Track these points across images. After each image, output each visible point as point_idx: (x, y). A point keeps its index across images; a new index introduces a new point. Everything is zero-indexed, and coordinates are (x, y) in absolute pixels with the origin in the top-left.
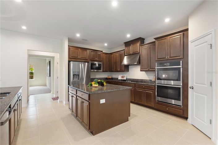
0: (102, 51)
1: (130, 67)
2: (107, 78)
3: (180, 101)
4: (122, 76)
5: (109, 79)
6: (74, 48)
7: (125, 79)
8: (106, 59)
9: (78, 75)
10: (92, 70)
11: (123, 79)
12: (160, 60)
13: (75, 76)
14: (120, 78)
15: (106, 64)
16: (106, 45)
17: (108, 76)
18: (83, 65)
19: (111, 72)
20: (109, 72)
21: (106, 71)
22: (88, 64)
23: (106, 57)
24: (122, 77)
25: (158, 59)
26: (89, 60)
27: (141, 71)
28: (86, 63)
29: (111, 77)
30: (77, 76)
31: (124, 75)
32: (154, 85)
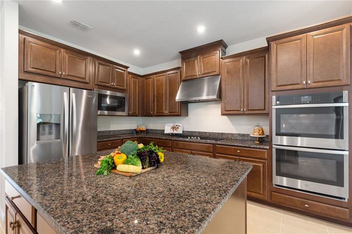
0: (127, 67)
1: (190, 105)
2: (135, 130)
3: (343, 186)
4: (172, 125)
5: (142, 131)
6: (44, 44)
7: (180, 131)
8: (135, 87)
9: (58, 125)
10: (99, 113)
11: (175, 132)
12: (282, 88)
13: (47, 128)
14: (168, 130)
15: (135, 100)
16: (137, 52)
17: (138, 126)
18: (73, 96)
19: (146, 116)
20: (142, 116)
21: (134, 115)
22: (88, 94)
23: (135, 83)
24: (173, 128)
25: (278, 86)
26: (91, 83)
27: (223, 114)
28: (85, 92)
29: (144, 128)
30: (54, 128)
31: (178, 124)
32: (268, 147)
